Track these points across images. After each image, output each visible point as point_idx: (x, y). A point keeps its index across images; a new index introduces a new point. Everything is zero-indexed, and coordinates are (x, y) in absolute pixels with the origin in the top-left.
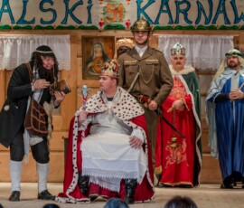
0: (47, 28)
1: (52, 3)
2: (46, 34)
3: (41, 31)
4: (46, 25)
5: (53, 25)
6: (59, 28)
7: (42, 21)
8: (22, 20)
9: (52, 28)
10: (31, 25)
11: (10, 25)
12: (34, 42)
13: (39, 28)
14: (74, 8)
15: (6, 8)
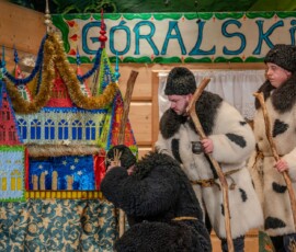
0: (232, 61)
1: (239, 25)
2: (231, 68)
3: (224, 65)
4: (231, 57)
5: (240, 56)
6: (250, 60)
7: (225, 51)
8: (196, 50)
9: (240, 60)
10: (210, 56)
11: (180, 56)
12: (215, 81)
13: (221, 60)
14: (271, 31)
15: (173, 32)
